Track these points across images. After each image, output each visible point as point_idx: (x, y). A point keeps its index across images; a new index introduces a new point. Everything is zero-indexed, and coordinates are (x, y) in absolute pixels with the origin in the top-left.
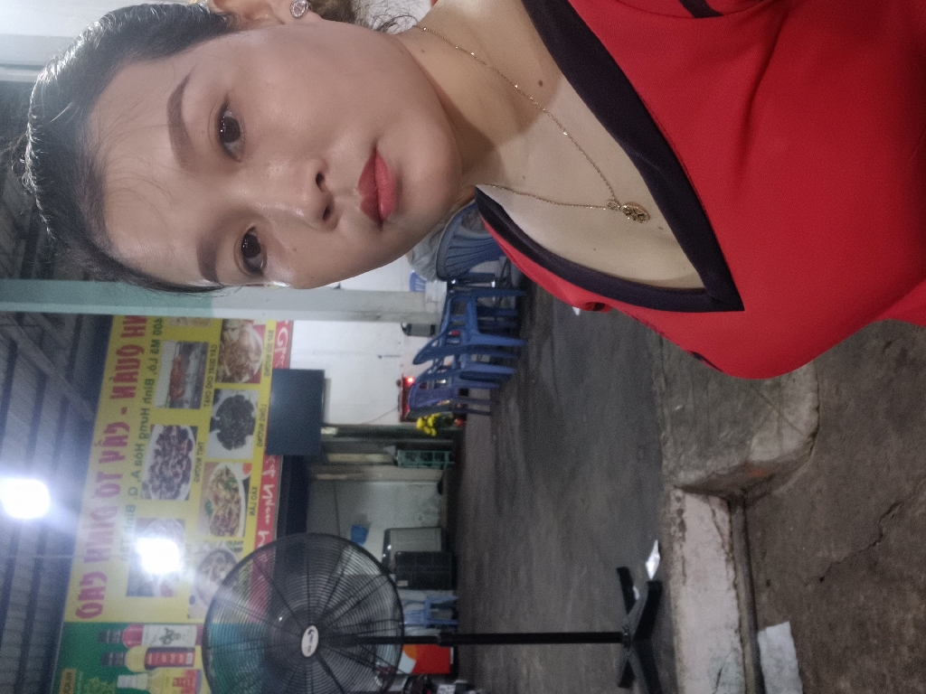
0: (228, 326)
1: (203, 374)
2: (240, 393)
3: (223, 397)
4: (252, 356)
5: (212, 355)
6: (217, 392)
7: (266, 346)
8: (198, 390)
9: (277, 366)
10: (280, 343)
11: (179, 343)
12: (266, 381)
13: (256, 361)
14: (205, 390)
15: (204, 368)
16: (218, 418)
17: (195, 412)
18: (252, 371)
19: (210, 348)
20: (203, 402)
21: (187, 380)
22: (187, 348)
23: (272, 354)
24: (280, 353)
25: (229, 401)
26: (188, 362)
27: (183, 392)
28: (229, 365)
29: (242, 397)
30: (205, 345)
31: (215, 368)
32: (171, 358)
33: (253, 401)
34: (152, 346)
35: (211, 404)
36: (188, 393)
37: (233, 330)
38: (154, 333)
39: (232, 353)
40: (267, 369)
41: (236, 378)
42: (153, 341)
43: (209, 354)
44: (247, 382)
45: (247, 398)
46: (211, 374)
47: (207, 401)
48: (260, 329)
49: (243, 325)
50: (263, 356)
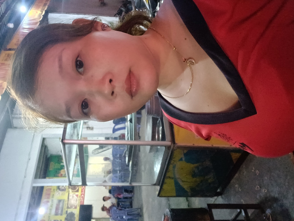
1: (63, 207)
2: (72, 211)
4: (75, 202)
6: (67, 211)
7: (78, 199)
8: (62, 211)
9: (81, 204)
10: (82, 199)
11: (58, 200)
12: (78, 208)
14: (64, 211)
16: (67, 218)
17: (61, 216)
18: (75, 206)
20: (63, 214)
21: (59, 209)
22: (60, 201)
23: (80, 201)
24: (82, 201)
25: (70, 213)
26: (60, 204)
27: (59, 212)
30: (64, 200)
32: (56, 204)
33: (75, 213)
34: (52, 201)
35: (65, 214)
36: (60, 212)
37: (71, 196)
38: (52, 198)
40: (78, 205)
41: (71, 208)
43: (65, 202)
44: (74, 208)
46: (65, 207)
48: (77, 195)
49: (73, 195)
50: (78, 202)
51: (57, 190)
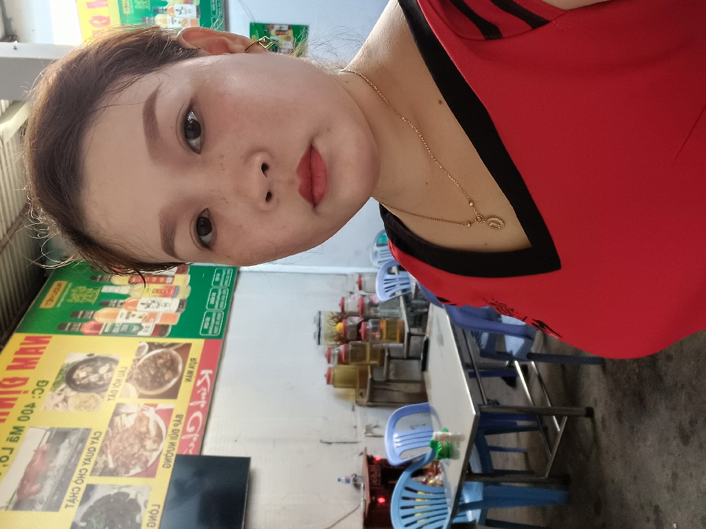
0: (123, 410)
1: (76, 465)
2: (124, 490)
3: (97, 496)
4: (149, 444)
5: (93, 443)
6: (90, 488)
7: (170, 431)
8: (62, 486)
9: (183, 454)
10: (190, 429)
11: (51, 430)
12: (164, 476)
13: (155, 450)
14: (72, 485)
15: (78, 459)
16: (83, 524)
18: (147, 461)
19: (92, 435)
20: (65, 502)
21: (50, 473)
22: (60, 435)
23: (177, 442)
24: (191, 440)
25: (106, 500)
26: (57, 451)
27: (38, 492)
28: (113, 456)
29: (127, 495)
30: (88, 430)
31: (93, 461)
32: (35, 447)
33: (141, 501)
34: (12, 433)
35: (77, 504)
36: (47, 491)
37: (128, 414)
38: (19, 419)
39: (120, 440)
40: (168, 460)
41: (122, 470)
42: (15, 428)
43: (89, 440)
44: (137, 475)
45: (132, 496)
46: (86, 467)
47: (73, 501)
48: (166, 414)
49: (142, 410)
50: (164, 445)
51: (56, 384)
